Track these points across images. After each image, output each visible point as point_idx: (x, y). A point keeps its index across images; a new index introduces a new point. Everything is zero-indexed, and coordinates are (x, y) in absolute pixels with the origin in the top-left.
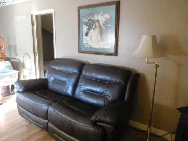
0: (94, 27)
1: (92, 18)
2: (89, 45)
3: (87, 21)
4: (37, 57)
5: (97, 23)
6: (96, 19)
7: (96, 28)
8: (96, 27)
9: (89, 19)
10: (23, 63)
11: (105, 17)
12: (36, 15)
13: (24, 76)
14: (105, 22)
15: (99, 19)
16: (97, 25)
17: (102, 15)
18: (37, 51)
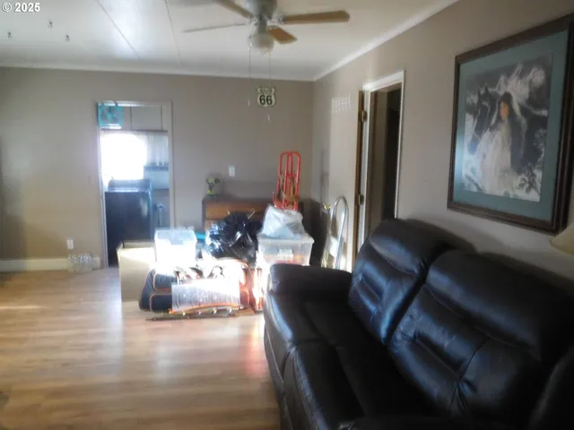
0: (493, 121)
1: (490, 90)
2: (477, 185)
3: (475, 99)
4: (363, 209)
5: (502, 104)
6: (501, 93)
7: (499, 124)
8: (499, 118)
9: (482, 92)
10: (334, 219)
11: (531, 82)
12: (372, 93)
13: (331, 258)
14: (530, 101)
15: (509, 89)
16: (504, 112)
17: (521, 76)
18: (364, 192)
